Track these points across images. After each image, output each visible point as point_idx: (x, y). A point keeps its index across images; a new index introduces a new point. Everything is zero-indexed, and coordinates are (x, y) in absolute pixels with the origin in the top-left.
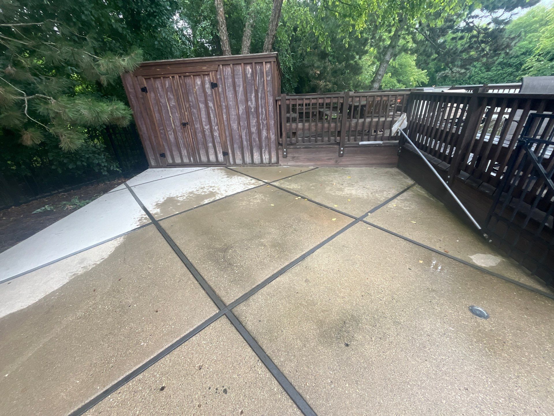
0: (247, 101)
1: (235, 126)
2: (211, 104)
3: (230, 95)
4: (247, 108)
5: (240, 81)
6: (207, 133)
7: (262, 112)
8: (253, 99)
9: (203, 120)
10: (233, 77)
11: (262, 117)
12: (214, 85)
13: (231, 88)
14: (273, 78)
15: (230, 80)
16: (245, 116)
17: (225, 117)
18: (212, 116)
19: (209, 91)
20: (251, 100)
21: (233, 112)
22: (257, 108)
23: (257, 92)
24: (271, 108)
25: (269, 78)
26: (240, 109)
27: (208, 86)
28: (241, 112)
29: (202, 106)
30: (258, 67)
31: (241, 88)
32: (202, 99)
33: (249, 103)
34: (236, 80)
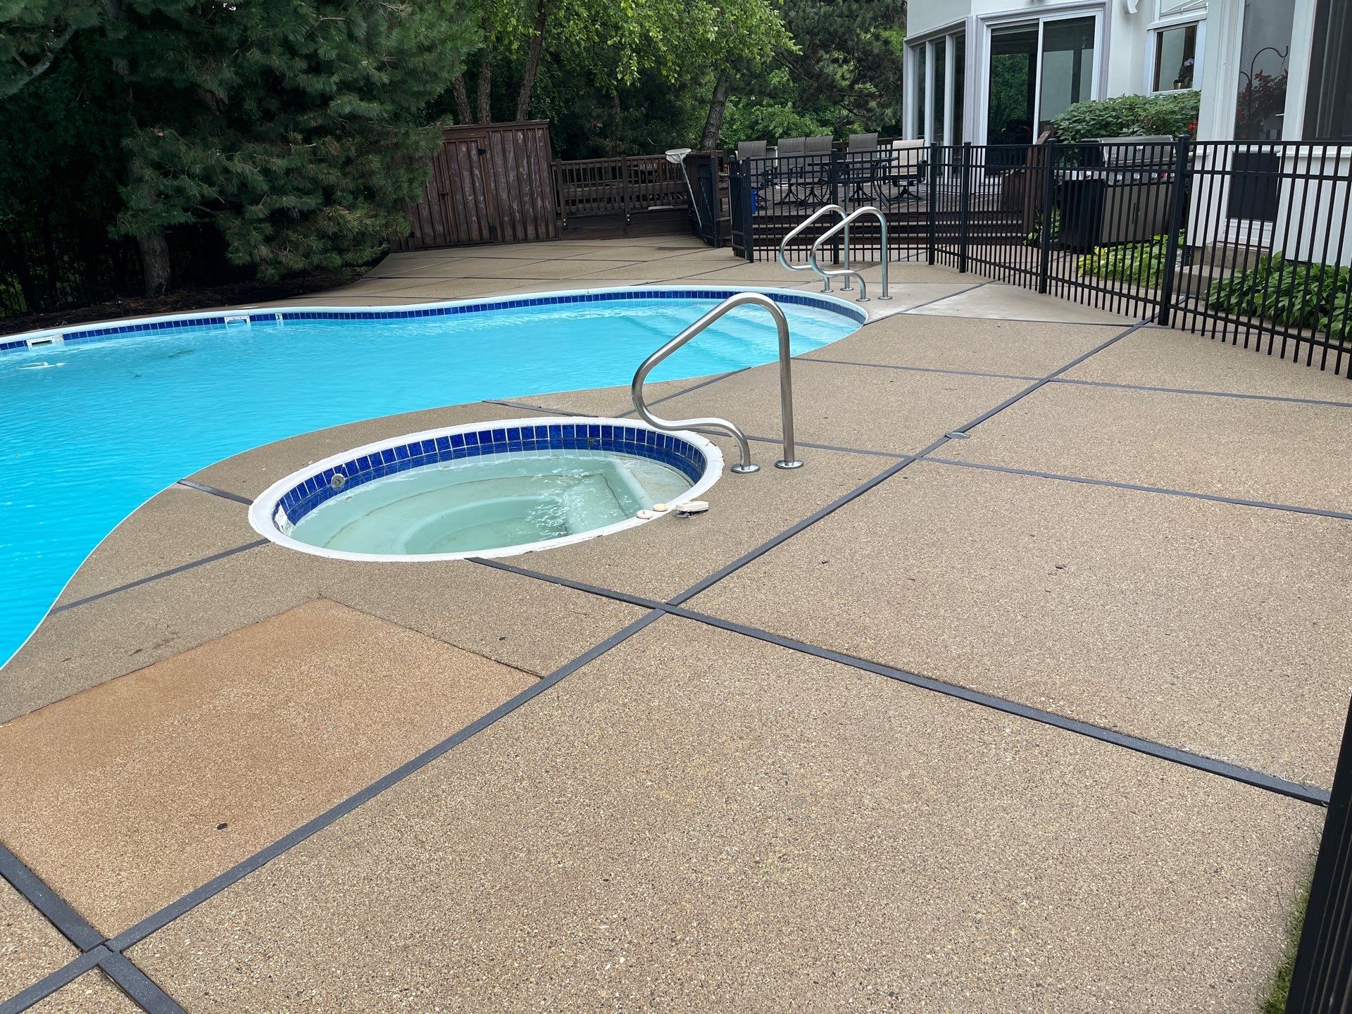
0: (517, 167)
1: (504, 196)
2: (477, 172)
3: (499, 161)
4: (519, 176)
5: (510, 147)
6: (471, 204)
7: (536, 178)
8: (525, 165)
9: (467, 189)
10: (503, 143)
11: (536, 184)
12: (481, 152)
13: (501, 154)
14: (545, 143)
15: (500, 146)
16: (516, 184)
17: (493, 185)
18: (477, 184)
19: (475, 158)
20: (523, 167)
21: (502, 180)
22: (529, 175)
23: (529, 158)
24: (545, 174)
25: (542, 144)
26: (511, 176)
27: (474, 152)
28: (511, 179)
29: (466, 174)
30: (530, 134)
31: (512, 154)
32: (467, 166)
33: (521, 170)
34: (506, 146)
